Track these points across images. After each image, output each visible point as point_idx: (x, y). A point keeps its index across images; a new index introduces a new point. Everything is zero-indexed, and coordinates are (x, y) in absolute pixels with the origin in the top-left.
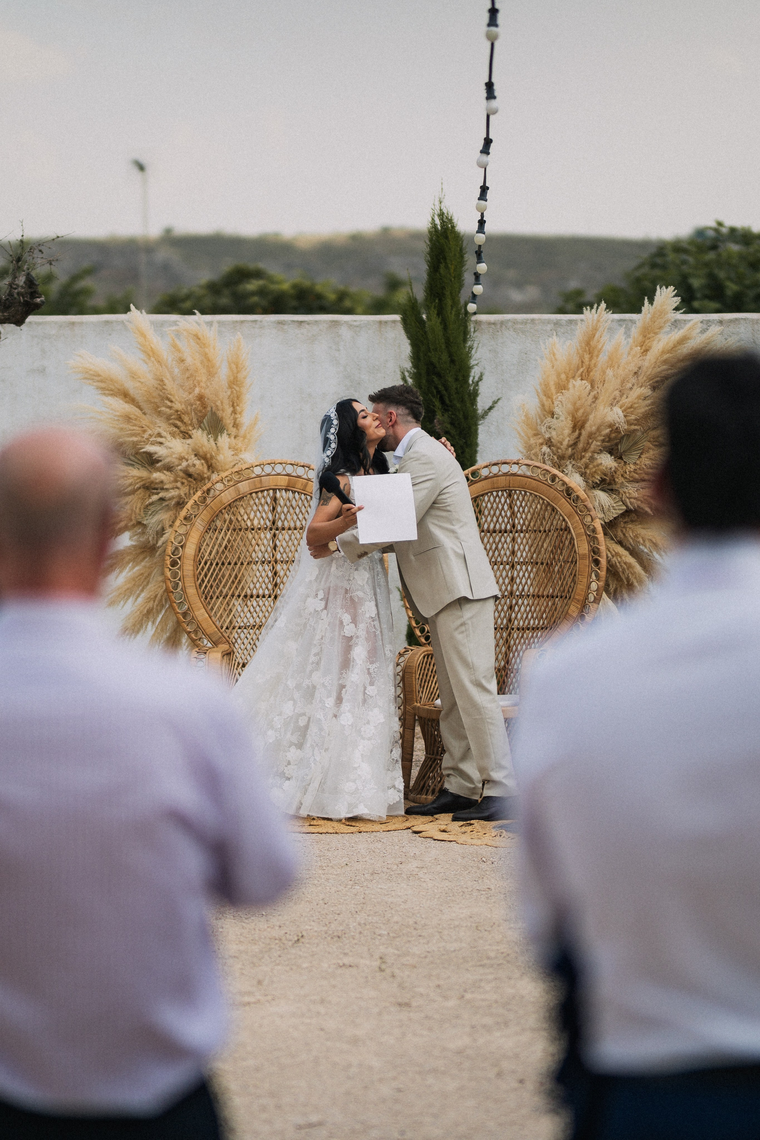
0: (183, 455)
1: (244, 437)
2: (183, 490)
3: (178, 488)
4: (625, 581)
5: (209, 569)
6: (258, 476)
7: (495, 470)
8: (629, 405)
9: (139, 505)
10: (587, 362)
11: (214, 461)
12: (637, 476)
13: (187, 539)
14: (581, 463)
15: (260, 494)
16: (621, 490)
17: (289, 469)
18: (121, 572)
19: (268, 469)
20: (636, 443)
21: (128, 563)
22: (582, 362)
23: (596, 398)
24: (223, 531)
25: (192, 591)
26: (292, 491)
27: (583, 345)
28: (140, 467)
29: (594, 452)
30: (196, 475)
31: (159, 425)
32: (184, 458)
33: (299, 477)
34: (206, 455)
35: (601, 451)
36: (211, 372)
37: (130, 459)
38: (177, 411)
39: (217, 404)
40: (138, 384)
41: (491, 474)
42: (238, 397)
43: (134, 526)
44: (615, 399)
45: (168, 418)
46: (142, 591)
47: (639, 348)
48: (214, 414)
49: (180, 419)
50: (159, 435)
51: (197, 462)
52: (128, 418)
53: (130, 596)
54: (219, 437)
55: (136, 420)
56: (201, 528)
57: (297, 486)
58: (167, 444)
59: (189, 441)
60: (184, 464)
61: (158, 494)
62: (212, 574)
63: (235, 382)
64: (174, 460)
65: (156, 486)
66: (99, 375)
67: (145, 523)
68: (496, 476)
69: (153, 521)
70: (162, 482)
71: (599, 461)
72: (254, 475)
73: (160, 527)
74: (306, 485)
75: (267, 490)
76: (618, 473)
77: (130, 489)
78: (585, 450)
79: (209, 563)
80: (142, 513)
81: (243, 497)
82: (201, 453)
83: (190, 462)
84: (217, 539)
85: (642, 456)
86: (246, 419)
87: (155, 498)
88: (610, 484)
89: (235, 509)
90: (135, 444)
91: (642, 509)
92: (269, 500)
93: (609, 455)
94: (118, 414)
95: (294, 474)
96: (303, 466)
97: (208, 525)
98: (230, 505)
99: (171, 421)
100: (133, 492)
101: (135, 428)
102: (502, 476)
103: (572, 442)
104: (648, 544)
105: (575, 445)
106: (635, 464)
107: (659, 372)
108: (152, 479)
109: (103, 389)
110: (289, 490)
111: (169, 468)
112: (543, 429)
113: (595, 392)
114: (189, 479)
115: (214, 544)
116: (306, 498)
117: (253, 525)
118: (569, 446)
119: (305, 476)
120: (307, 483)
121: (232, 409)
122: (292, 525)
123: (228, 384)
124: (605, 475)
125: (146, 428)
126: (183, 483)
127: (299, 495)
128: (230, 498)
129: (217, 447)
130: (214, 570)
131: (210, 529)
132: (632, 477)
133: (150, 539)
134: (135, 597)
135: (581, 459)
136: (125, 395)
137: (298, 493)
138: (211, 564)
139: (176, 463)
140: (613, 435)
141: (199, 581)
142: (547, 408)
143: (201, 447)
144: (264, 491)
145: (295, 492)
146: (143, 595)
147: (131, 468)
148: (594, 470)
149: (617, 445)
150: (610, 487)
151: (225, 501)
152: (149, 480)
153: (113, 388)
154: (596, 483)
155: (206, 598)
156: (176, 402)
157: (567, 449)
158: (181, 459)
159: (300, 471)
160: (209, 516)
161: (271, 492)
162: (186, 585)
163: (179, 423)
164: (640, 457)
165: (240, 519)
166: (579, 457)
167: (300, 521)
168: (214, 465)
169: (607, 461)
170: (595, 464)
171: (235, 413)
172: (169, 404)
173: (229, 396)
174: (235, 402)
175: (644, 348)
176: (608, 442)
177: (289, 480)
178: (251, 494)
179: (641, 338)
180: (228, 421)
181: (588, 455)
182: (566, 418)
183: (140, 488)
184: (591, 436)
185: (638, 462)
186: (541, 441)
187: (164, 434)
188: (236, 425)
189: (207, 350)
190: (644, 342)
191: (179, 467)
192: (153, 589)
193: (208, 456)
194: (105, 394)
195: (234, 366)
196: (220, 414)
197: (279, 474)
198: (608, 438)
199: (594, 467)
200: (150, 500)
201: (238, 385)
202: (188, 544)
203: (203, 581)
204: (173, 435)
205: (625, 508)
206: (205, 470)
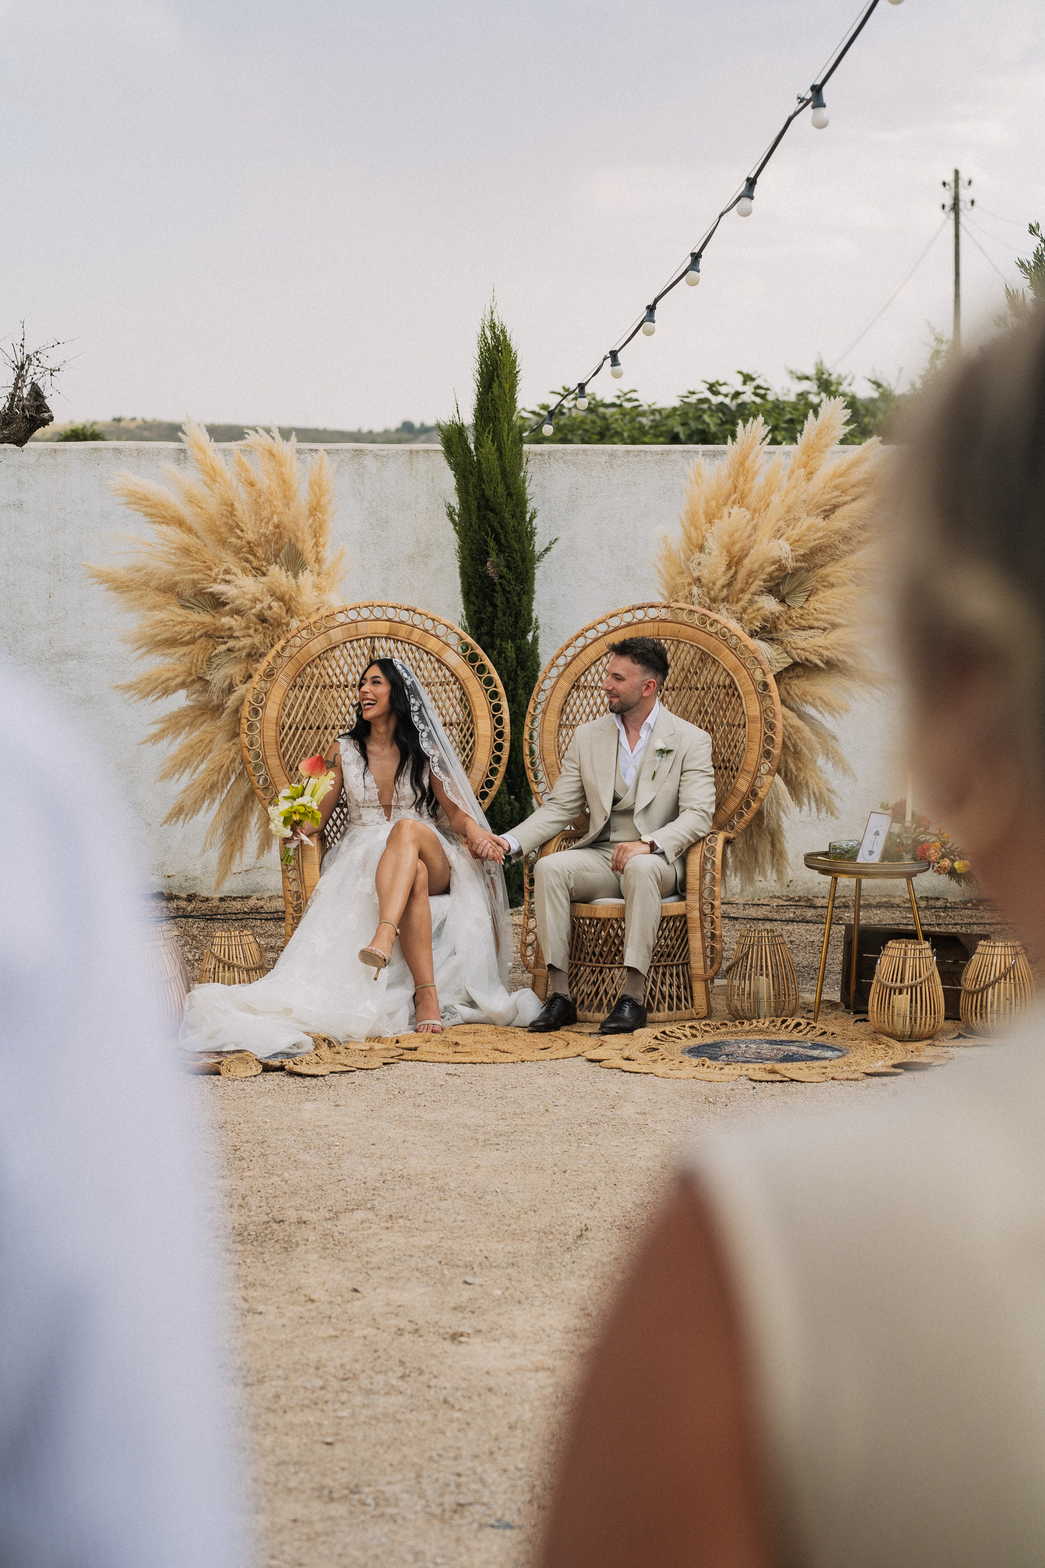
0: (257, 595)
1: (328, 574)
2: (258, 639)
3: (250, 636)
4: (792, 748)
5: (294, 735)
6: (353, 622)
7: (640, 614)
8: (797, 538)
9: (201, 657)
10: (740, 485)
11: (293, 604)
12: (804, 623)
13: (268, 699)
14: (737, 607)
15: (355, 643)
16: (785, 640)
17: (391, 613)
18: (175, 738)
19: (365, 613)
20: (801, 584)
21: (184, 727)
22: (735, 487)
23: (755, 528)
24: (311, 688)
25: (274, 762)
26: (393, 640)
27: (737, 466)
28: (201, 611)
29: (754, 594)
30: (272, 621)
31: (228, 559)
32: (258, 599)
33: (402, 622)
34: (284, 596)
35: (762, 592)
36: (288, 497)
37: (189, 601)
38: (249, 543)
39: (297, 534)
40: (199, 510)
41: (635, 620)
42: (321, 527)
43: (193, 682)
44: (778, 531)
45: (237, 551)
46: (202, 761)
47: (803, 470)
48: (292, 546)
49: (252, 552)
50: (227, 572)
51: (275, 604)
52: (186, 551)
53: (185, 768)
54: (300, 574)
55: (196, 553)
56: (285, 685)
57: (400, 634)
58: (238, 582)
59: (263, 579)
60: (259, 606)
61: (225, 643)
62: (298, 740)
63: (315, 509)
64: (246, 602)
65: (223, 634)
66: (148, 500)
67: (208, 678)
68: (641, 622)
69: (218, 677)
70: (230, 629)
71: (760, 605)
72: (348, 621)
73: (226, 683)
74: (411, 632)
75: (364, 639)
76: (781, 618)
77: (188, 637)
78: (743, 591)
79: (294, 728)
80: (205, 666)
81: (335, 647)
82: (278, 594)
83: (265, 604)
84: (304, 697)
85: (811, 599)
86: (328, 553)
87: (222, 648)
88: (770, 632)
89: (326, 662)
90: (195, 583)
91: (810, 662)
92: (366, 652)
93: (772, 598)
94: (174, 546)
95: (397, 619)
96: (407, 610)
97: (293, 681)
98: (319, 657)
99: (241, 555)
100: (193, 641)
101: (195, 563)
102: (649, 622)
103: (727, 582)
104: (818, 703)
105: (729, 585)
106: (802, 607)
107: (829, 500)
108: (218, 624)
109: (151, 515)
110: (390, 639)
111: (238, 612)
112: (692, 566)
113: (754, 522)
114: (264, 625)
115: (300, 705)
116: (411, 649)
117: (347, 681)
118: (724, 587)
119: (410, 622)
120: (413, 631)
121: (314, 540)
123: (309, 511)
124: (765, 621)
125: (209, 563)
126: (256, 631)
127: (402, 645)
128: (320, 649)
129: (298, 586)
130: (301, 736)
131: (295, 686)
132: (797, 624)
133: (215, 697)
134: (192, 769)
135: (737, 602)
136: (180, 523)
137: (401, 641)
138: (297, 729)
139: (248, 606)
140: (776, 574)
141: (283, 749)
142: (695, 541)
143: (279, 588)
144: (360, 639)
145: (398, 640)
146: (203, 767)
147: (189, 611)
148: (753, 615)
149: (778, 585)
150: (770, 636)
151: (313, 652)
152: (213, 627)
153: (165, 514)
154: (756, 631)
155: (291, 770)
156: (249, 532)
157: (721, 590)
158: (255, 600)
159: (404, 616)
160: (295, 670)
161: (369, 640)
162: (267, 754)
163: (251, 557)
164: (807, 600)
165: (331, 673)
166: (735, 599)
168: (293, 608)
169: (770, 605)
170: (755, 607)
171: (317, 546)
172: (240, 533)
173: (311, 526)
174: (317, 533)
175: (807, 469)
176: (769, 581)
177: (391, 627)
178: (345, 643)
179: (804, 458)
180: (310, 556)
181: (747, 596)
182: (721, 554)
183: (201, 636)
184: (751, 574)
185: (806, 606)
186: (690, 580)
187: (235, 569)
188: (318, 560)
189: (283, 470)
190: (808, 463)
191: (253, 611)
192: (217, 758)
193: (287, 597)
194: (154, 522)
195: (315, 487)
196: (299, 546)
197: (378, 619)
198: (771, 577)
199: (754, 611)
200: (217, 651)
201: (320, 512)
202: (269, 704)
203: (287, 749)
204: (244, 570)
205: (791, 660)
206: (284, 615)
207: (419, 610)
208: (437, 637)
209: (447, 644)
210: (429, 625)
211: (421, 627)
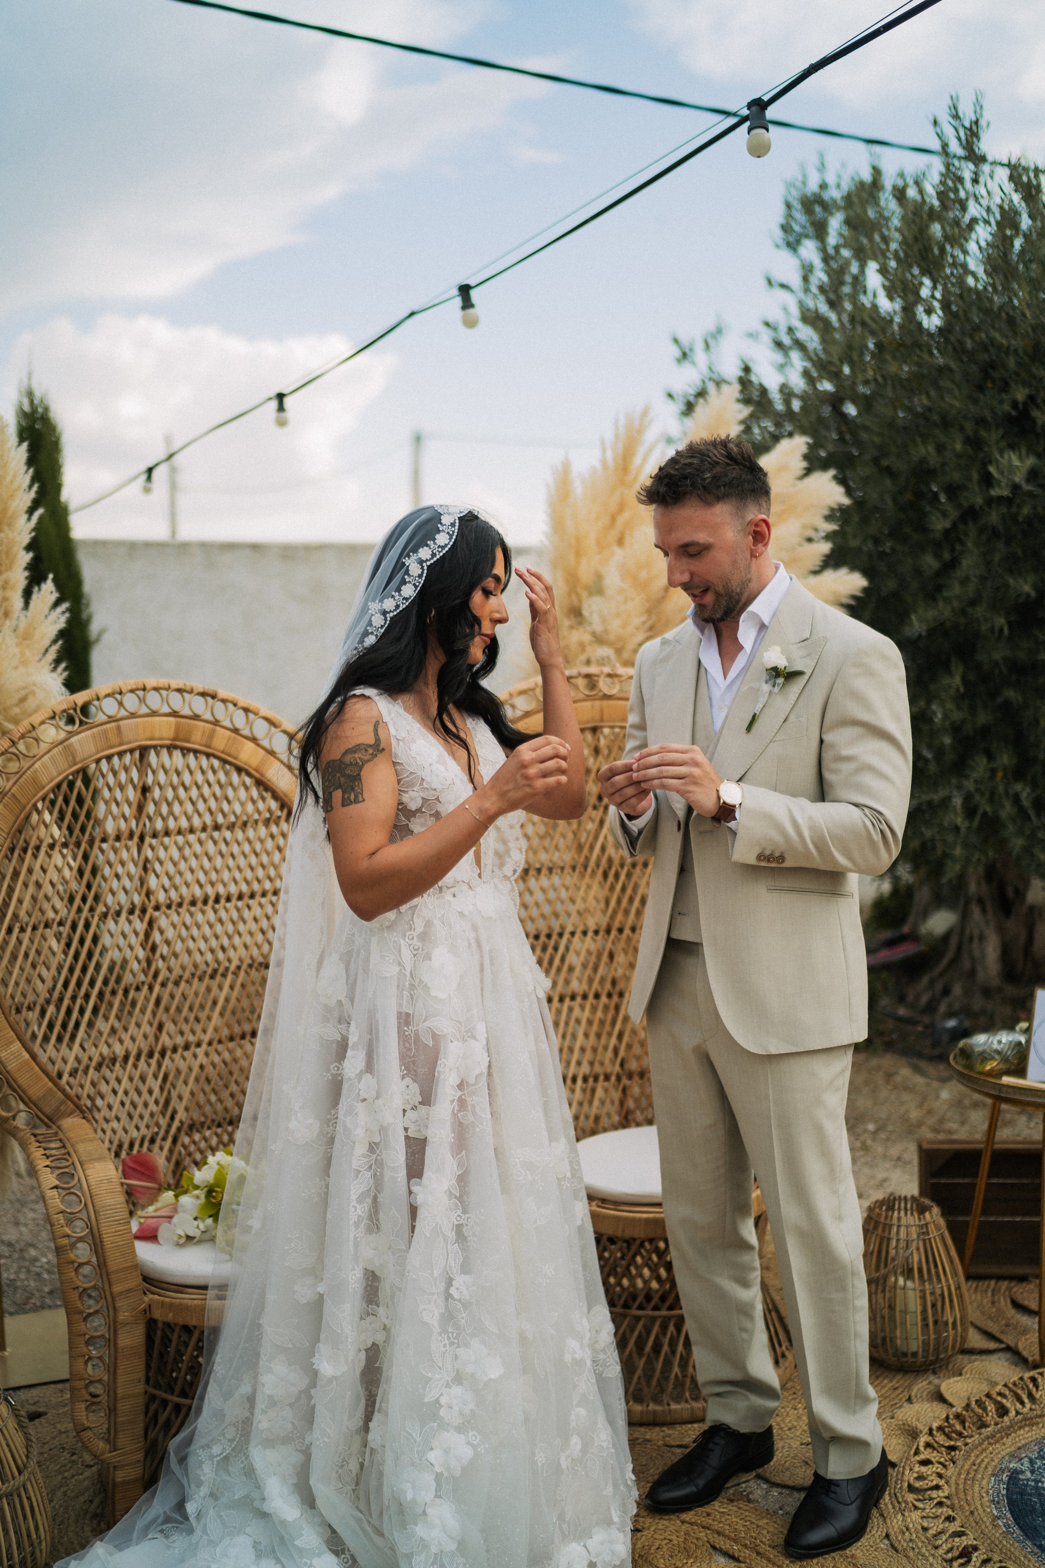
6: (112, 719)
15: (116, 760)
17: (176, 701)
19: (131, 702)
26: (182, 749)
33: (196, 717)
57: (193, 738)
62: (27, 953)
74: (211, 734)
81: (81, 770)
92: (135, 773)
95: (186, 712)
96: (203, 694)
97: (9, 840)
98: (52, 790)
110: (176, 747)
119: (208, 716)
120: (214, 731)
122: (184, 824)
127: (196, 758)
128: (55, 774)
131: (11, 849)
144: (125, 752)
145: (189, 750)
151: (44, 779)
159: (199, 705)
160: (11, 819)
161: (139, 753)
167: (200, 815)
177: (178, 727)
178: (98, 761)
197: (154, 714)
207: (222, 693)
208: (254, 740)
209: (272, 753)
210: (240, 719)
211: (227, 723)
